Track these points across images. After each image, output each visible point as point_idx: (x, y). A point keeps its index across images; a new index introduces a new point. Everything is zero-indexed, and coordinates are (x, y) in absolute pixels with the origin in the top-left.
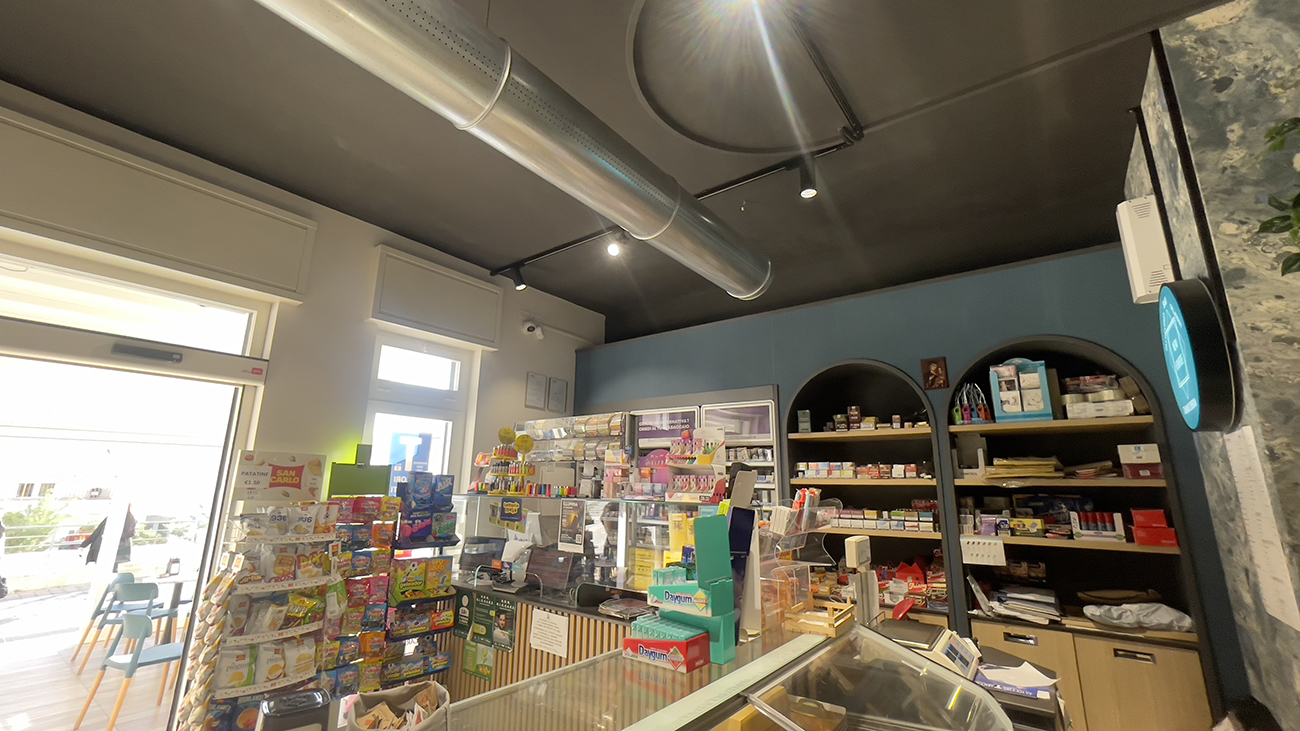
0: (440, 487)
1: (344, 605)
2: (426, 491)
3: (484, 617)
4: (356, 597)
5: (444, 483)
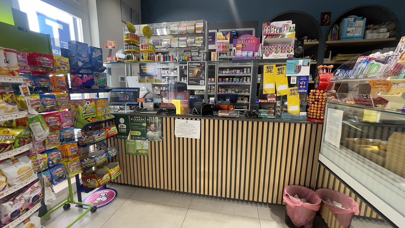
0: (95, 55)
1: (48, 131)
2: (86, 56)
3: (138, 127)
4: (52, 125)
5: (96, 52)
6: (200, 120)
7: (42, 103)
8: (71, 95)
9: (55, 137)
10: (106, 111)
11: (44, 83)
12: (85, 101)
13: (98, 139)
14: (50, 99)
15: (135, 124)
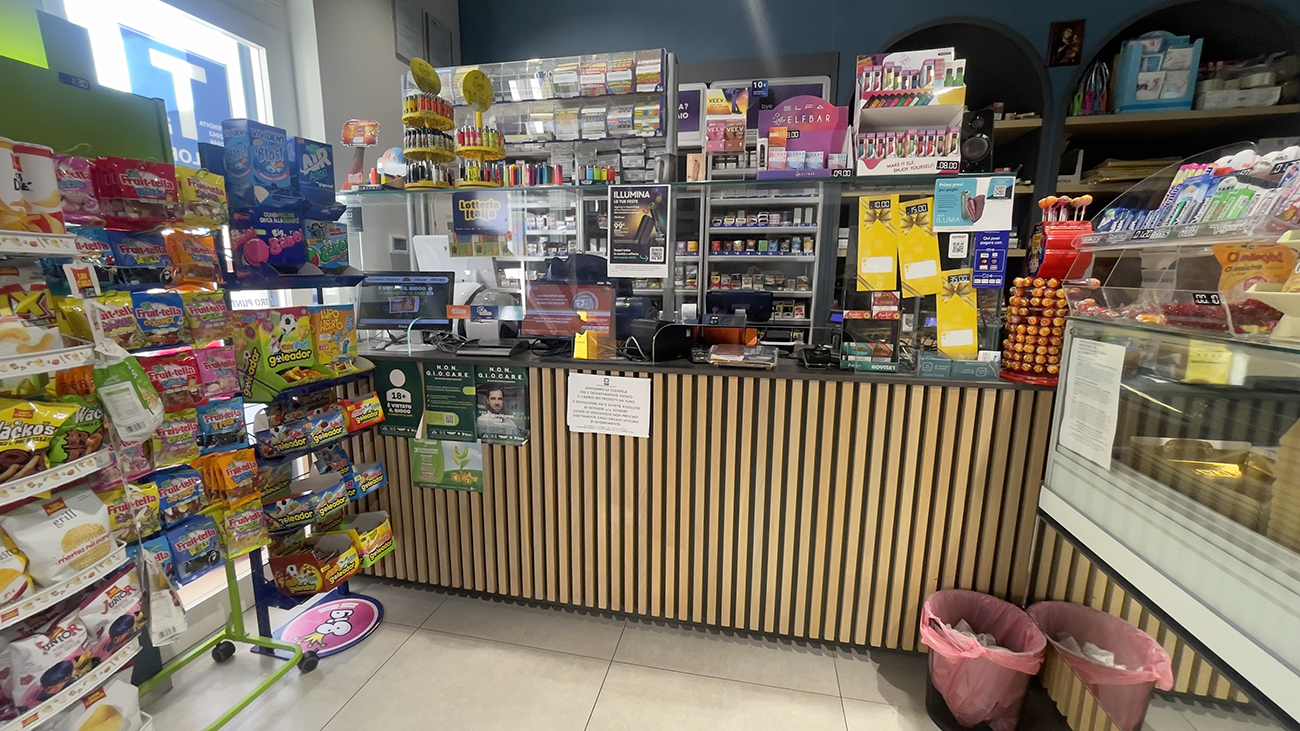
0: (310, 165)
1: (158, 409)
2: (279, 170)
3: (450, 399)
4: (172, 391)
5: (314, 157)
6: (651, 376)
7: (141, 322)
8: (235, 296)
9: (182, 430)
10: (346, 346)
11: (147, 255)
12: (279, 314)
13: (321, 437)
14: (166, 308)
15: (438, 388)
